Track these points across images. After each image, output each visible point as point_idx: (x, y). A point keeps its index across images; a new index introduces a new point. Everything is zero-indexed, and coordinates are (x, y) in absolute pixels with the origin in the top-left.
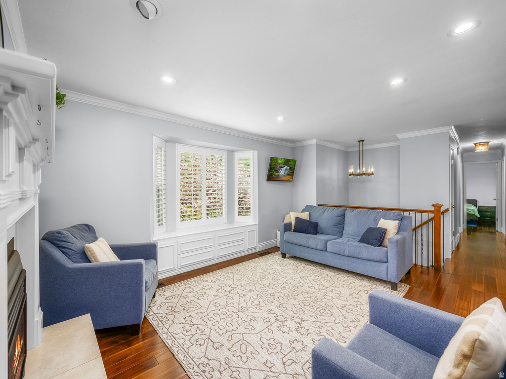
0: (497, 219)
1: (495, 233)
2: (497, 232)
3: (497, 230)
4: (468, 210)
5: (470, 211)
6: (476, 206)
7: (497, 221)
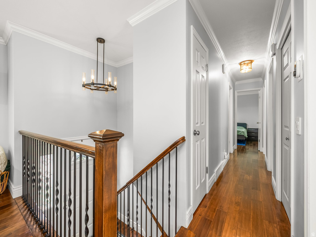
0: (260, 140)
1: (258, 153)
2: (259, 152)
3: (259, 150)
4: (238, 131)
5: (241, 133)
6: (246, 129)
7: (260, 142)
